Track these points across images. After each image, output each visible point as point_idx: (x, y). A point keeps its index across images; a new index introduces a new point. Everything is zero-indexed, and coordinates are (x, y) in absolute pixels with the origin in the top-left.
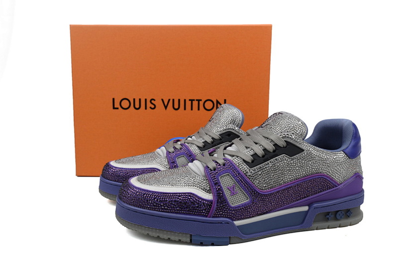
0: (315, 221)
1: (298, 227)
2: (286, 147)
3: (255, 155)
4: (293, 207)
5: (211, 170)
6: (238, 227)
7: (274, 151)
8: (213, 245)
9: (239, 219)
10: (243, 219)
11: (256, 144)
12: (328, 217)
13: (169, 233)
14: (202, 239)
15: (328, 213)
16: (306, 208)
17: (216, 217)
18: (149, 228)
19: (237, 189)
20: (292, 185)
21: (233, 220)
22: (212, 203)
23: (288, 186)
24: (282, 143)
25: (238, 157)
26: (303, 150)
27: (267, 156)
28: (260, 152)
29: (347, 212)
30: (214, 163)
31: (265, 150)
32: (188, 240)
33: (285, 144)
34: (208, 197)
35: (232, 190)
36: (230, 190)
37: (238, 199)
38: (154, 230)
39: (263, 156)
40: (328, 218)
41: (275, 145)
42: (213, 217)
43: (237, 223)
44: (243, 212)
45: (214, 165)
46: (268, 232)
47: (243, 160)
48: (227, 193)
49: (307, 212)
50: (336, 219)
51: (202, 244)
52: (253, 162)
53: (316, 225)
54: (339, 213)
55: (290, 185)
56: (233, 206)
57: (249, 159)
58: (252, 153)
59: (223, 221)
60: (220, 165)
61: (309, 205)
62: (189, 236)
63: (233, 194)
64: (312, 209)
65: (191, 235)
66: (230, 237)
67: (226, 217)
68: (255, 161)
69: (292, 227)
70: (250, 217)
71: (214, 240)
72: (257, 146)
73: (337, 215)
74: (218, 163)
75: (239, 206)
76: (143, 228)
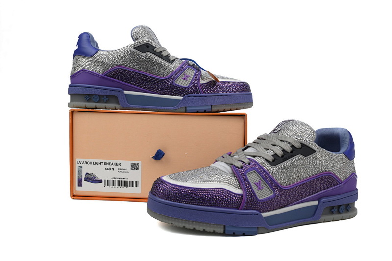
0: (324, 214)
1: (310, 219)
2: (301, 148)
3: (275, 155)
4: (306, 202)
5: (239, 168)
6: (264, 218)
7: (291, 152)
8: (244, 235)
9: (265, 211)
10: (269, 211)
11: (275, 146)
12: (333, 210)
13: (205, 224)
14: (234, 230)
15: (333, 207)
16: (316, 203)
17: (247, 209)
18: (186, 220)
19: (262, 184)
20: (306, 181)
21: (261, 212)
22: (242, 197)
23: (304, 182)
24: (298, 145)
25: (260, 157)
26: (315, 151)
27: (286, 156)
28: (279, 152)
29: (347, 207)
30: (240, 162)
31: (284, 150)
32: (222, 231)
33: (300, 146)
34: (239, 191)
35: (258, 185)
36: (257, 185)
37: (264, 194)
38: (191, 223)
39: (282, 156)
40: (333, 212)
41: (292, 146)
42: (244, 209)
43: (264, 215)
44: (269, 205)
45: (241, 163)
46: (287, 224)
47: (266, 160)
48: (255, 188)
49: (317, 206)
50: (339, 212)
51: (234, 234)
52: (274, 161)
53: (323, 218)
54: (341, 207)
55: (305, 182)
56: (260, 199)
57: (271, 159)
58: (272, 153)
59: (253, 213)
60: (246, 164)
61: (319, 200)
62: (223, 227)
63: (259, 188)
64: (321, 203)
65: (225, 226)
66: (258, 227)
67: (254, 209)
68: (276, 160)
69: (305, 220)
70: (274, 210)
71: (244, 230)
72: (276, 147)
73: (340, 209)
74: (244, 162)
75: (265, 200)
76: (180, 221)
